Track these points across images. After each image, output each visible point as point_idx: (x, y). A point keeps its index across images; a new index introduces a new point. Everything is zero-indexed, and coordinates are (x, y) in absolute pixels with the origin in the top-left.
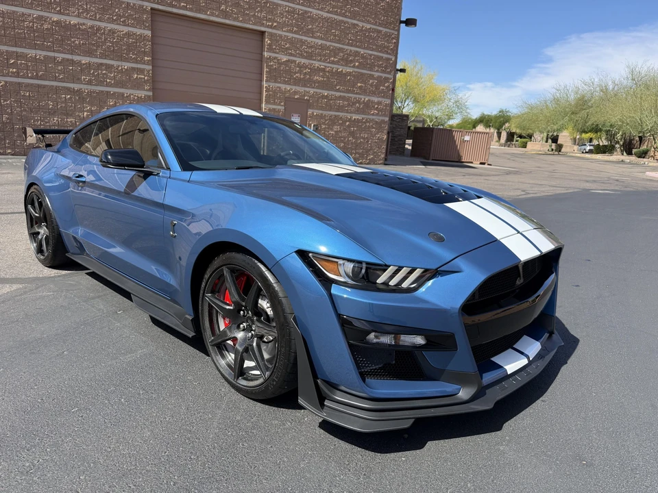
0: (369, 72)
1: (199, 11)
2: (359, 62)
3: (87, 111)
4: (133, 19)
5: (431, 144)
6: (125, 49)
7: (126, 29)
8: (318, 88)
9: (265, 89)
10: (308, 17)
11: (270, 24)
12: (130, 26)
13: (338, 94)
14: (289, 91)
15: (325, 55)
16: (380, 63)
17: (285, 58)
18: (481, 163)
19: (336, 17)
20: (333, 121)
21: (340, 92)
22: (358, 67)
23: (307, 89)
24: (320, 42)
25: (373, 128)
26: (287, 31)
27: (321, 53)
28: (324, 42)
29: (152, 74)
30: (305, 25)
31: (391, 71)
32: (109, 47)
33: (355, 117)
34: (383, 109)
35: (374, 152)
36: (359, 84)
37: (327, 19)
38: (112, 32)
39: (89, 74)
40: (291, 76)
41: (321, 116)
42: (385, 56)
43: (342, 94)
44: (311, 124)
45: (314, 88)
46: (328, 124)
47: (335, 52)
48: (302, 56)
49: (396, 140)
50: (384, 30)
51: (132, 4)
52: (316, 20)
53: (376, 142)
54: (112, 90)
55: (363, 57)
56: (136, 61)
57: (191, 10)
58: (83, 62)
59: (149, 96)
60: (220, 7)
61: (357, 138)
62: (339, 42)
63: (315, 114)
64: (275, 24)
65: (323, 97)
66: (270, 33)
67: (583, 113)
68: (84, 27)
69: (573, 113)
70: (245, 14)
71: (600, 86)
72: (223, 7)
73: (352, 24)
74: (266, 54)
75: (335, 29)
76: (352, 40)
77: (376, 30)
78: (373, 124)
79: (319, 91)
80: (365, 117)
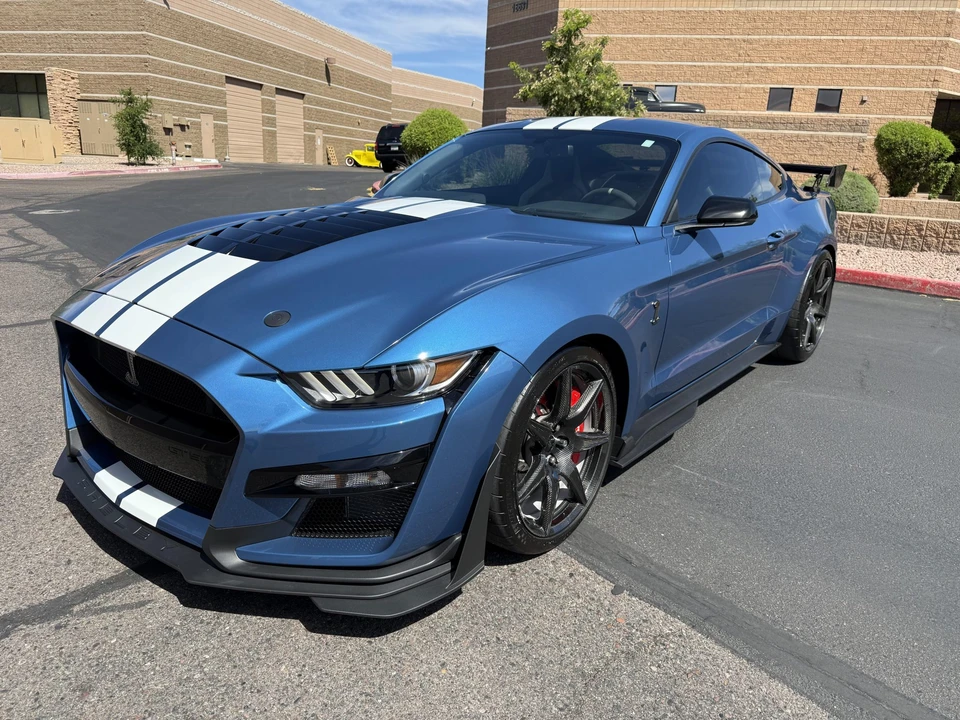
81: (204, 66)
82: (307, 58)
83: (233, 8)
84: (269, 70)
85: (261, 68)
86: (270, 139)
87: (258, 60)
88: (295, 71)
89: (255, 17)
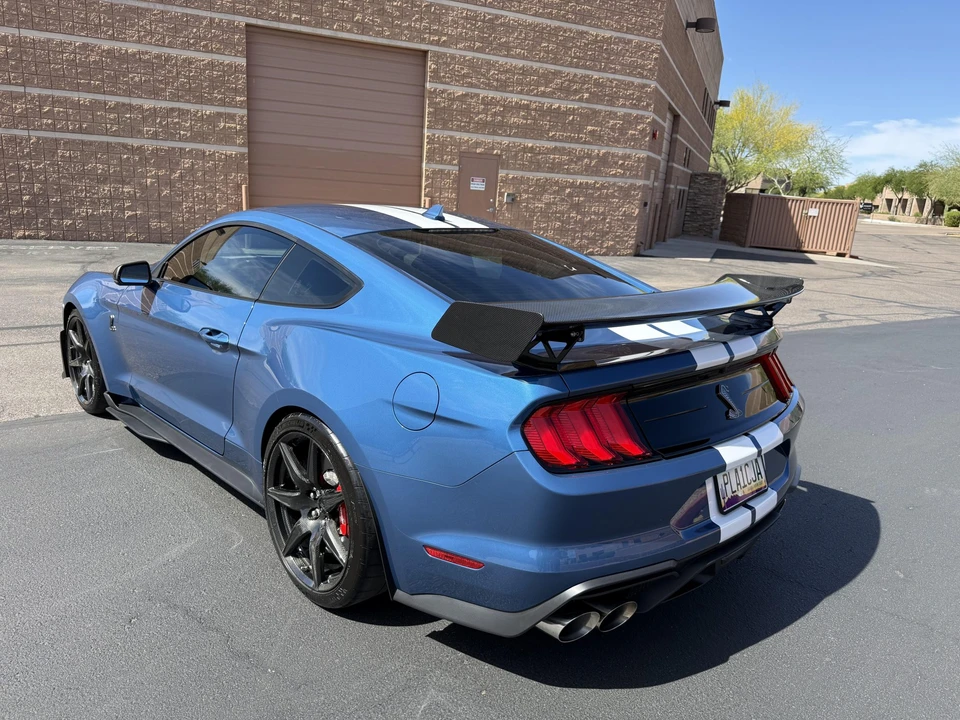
0: (609, 108)
1: (320, 25)
2: (590, 93)
3: (152, 177)
4: (219, 42)
5: (748, 222)
6: (207, 87)
7: (207, 57)
8: (516, 135)
9: (426, 140)
10: (501, 25)
11: (436, 38)
12: (215, 53)
13: (552, 145)
14: (468, 141)
15: (529, 84)
16: (629, 92)
17: (460, 91)
18: (839, 255)
19: (549, 22)
20: (542, 187)
21: (556, 140)
22: (588, 101)
23: (498, 139)
24: (520, 63)
25: (615, 197)
26: (465, 49)
27: (523, 80)
28: (528, 64)
29: (248, 121)
30: (495, 38)
31: (648, 105)
32: (183, 84)
33: (580, 180)
34: (632, 166)
35: (617, 237)
36: (589, 128)
37: (533, 27)
38: (189, 62)
39: (154, 124)
40: (471, 118)
41: (521, 181)
42: (637, 81)
43: (558, 144)
44: (504, 193)
45: (509, 136)
46: (532, 192)
47: (547, 78)
48: (489, 86)
49: (699, 213)
50: (636, 39)
51: (217, 20)
52: (514, 29)
53: (618, 220)
54: (188, 146)
55: (597, 83)
56: (223, 103)
57: (307, 24)
58: (146, 107)
59: (243, 155)
60: (353, 17)
61: (584, 214)
62: (555, 61)
63: (511, 176)
64: (444, 38)
65: (525, 149)
66: (436, 54)
68: (147, 57)
70: (392, 26)
72: (358, 17)
73: (577, 31)
74: (428, 85)
75: (549, 41)
76: (578, 58)
77: (621, 40)
78: (615, 191)
79: (518, 140)
80: (601, 180)
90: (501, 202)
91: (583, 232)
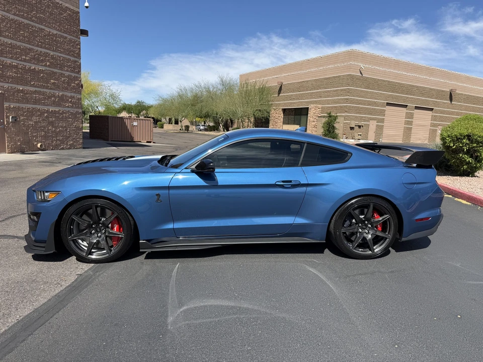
0: (60, 71)
2: (50, 62)
5: (108, 129)
8: (12, 83)
13: (34, 89)
15: (16, 53)
16: (69, 64)
18: (147, 142)
19: (23, 20)
20: (31, 113)
21: (35, 87)
22: (49, 66)
24: (9, 41)
25: (70, 118)
27: (12, 52)
28: (14, 42)
31: (79, 72)
33: (52, 109)
34: (76, 102)
35: (74, 139)
36: (52, 81)
37: (14, 21)
41: (19, 109)
42: (73, 58)
44: (9, 116)
45: (8, 83)
46: (26, 116)
47: (26, 51)
50: (69, 37)
53: (73, 130)
55: (53, 57)
61: (56, 127)
62: (29, 43)
63: (12, 106)
65: (19, 91)
67: (199, 105)
69: (192, 105)
71: (205, 88)
73: (39, 28)
75: (24, 31)
76: (41, 42)
77: (62, 36)
78: (70, 115)
79: (14, 86)
80: (62, 109)
81: (376, 99)
82: (438, 90)
83: (396, 72)
84: (412, 98)
85: (407, 98)
86: (408, 131)
87: (407, 94)
88: (429, 97)
89: (408, 74)
90: (8, 122)
91: (56, 137)
